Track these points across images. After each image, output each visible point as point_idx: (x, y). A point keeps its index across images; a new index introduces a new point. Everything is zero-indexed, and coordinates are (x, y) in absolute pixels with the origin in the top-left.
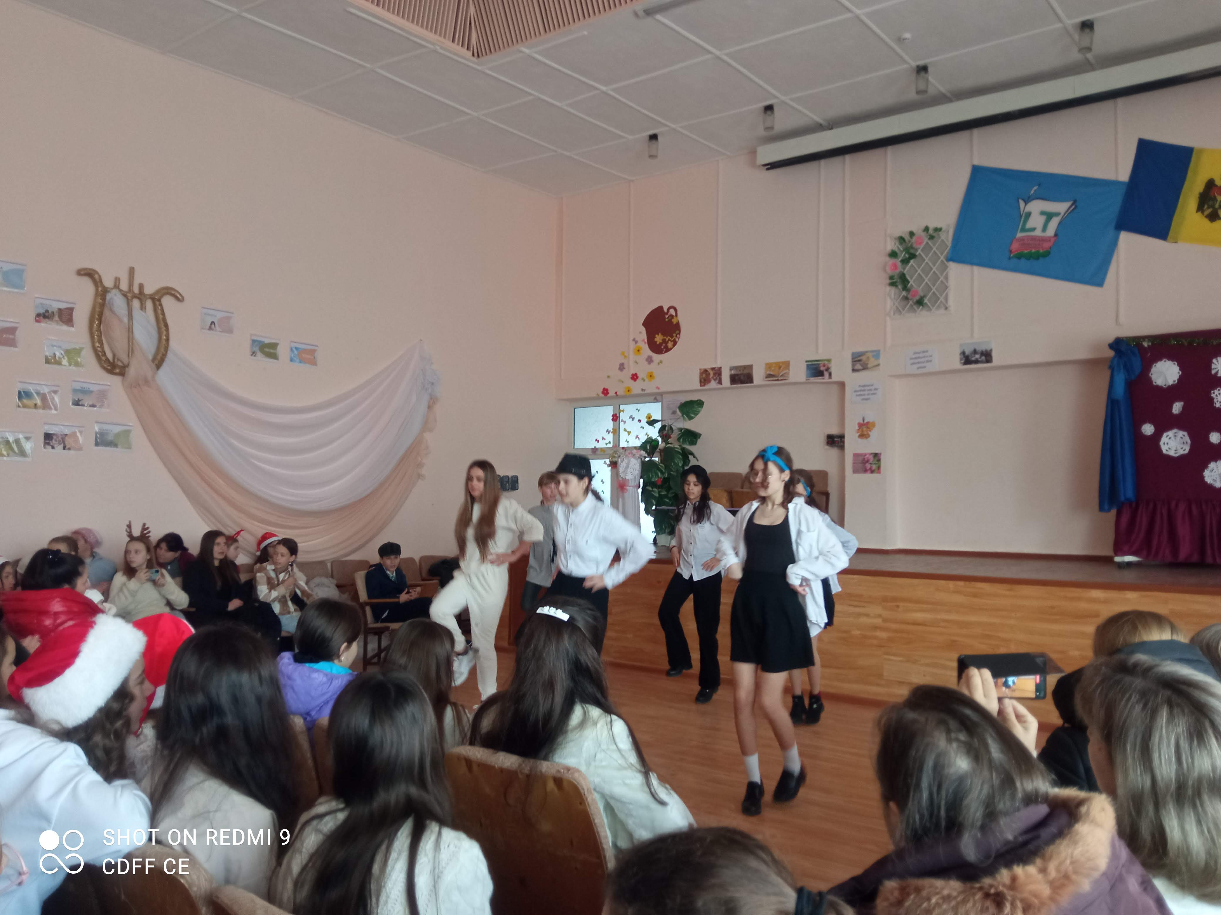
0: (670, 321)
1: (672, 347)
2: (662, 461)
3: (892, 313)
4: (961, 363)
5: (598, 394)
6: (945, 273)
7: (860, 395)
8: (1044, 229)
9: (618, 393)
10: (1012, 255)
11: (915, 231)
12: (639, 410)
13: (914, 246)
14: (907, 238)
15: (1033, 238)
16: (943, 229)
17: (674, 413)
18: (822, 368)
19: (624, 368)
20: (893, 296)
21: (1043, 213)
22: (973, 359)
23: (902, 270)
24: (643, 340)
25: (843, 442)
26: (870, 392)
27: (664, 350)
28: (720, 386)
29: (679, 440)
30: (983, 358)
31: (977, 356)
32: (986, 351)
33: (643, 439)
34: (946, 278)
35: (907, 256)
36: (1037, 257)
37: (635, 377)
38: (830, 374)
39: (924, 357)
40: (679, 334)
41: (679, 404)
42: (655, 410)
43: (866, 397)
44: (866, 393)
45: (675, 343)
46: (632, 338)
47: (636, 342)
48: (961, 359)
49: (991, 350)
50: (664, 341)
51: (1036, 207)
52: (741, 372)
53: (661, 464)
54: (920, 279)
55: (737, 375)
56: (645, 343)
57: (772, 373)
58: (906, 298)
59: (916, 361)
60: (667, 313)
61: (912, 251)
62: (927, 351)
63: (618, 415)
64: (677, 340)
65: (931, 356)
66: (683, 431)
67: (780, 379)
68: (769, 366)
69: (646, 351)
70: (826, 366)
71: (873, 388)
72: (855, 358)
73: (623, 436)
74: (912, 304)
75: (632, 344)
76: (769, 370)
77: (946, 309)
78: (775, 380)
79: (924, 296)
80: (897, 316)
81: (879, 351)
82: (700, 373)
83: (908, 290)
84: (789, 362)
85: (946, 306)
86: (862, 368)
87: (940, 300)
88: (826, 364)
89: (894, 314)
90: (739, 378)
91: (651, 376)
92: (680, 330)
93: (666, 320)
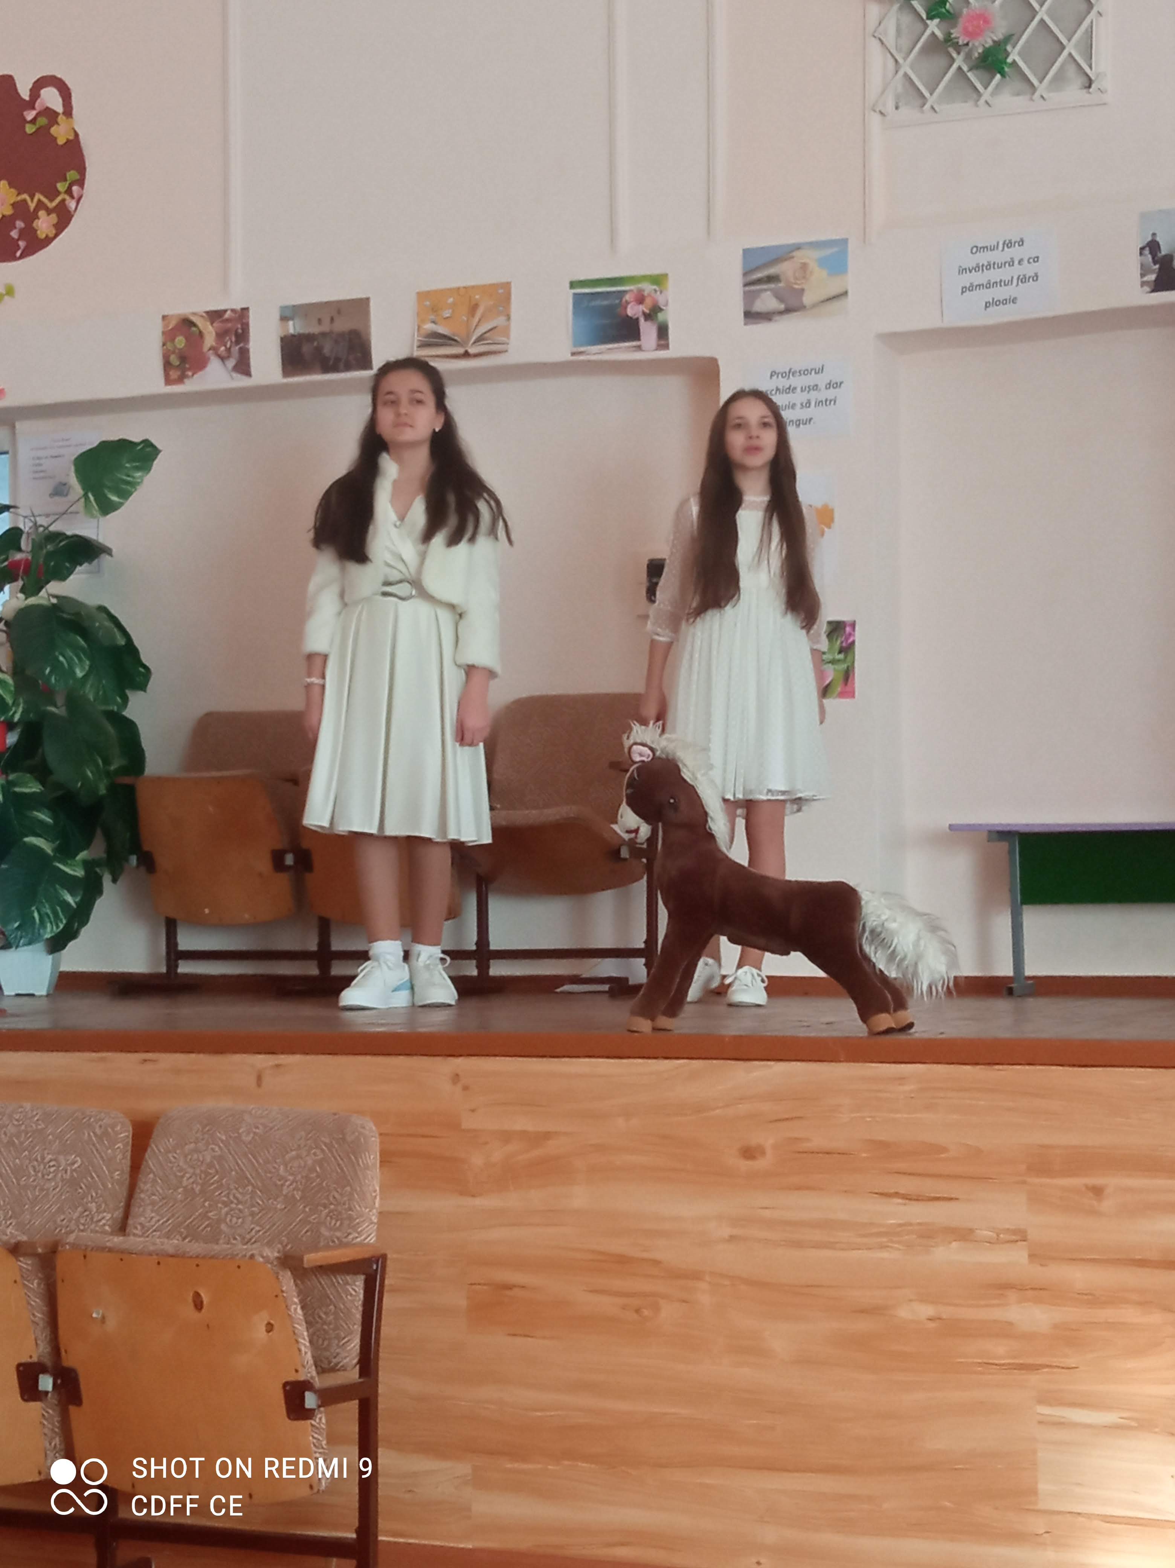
0: (45, 135)
1: (53, 233)
3: (890, 107)
4: (1143, 284)
17: (60, 486)
18: (634, 310)
20: (890, 40)
26: (811, 396)
27: (20, 243)
28: (242, 381)
38: (663, 332)
39: (1011, 263)
40: (80, 183)
41: (77, 457)
43: (798, 414)
44: (797, 397)
45: (64, 217)
48: (1144, 272)
50: (19, 208)
52: (325, 327)
55: (310, 338)
57: (441, 330)
58: (944, 46)
59: (978, 278)
60: (32, 103)
62: (1020, 243)
64: (72, 203)
65: (1036, 259)
67: (472, 350)
68: (430, 303)
70: (648, 303)
71: (821, 380)
72: (757, 269)
74: (964, 66)
76: (432, 317)
77: (1090, 87)
78: (456, 357)
79: (1008, 39)
80: (908, 113)
81: (845, 241)
82: (164, 333)
83: (949, 18)
84: (507, 286)
85: (1087, 75)
86: (782, 307)
87: (1065, 53)
88: (646, 294)
89: (897, 108)
90: (319, 350)
92: (81, 170)
93: (29, 129)
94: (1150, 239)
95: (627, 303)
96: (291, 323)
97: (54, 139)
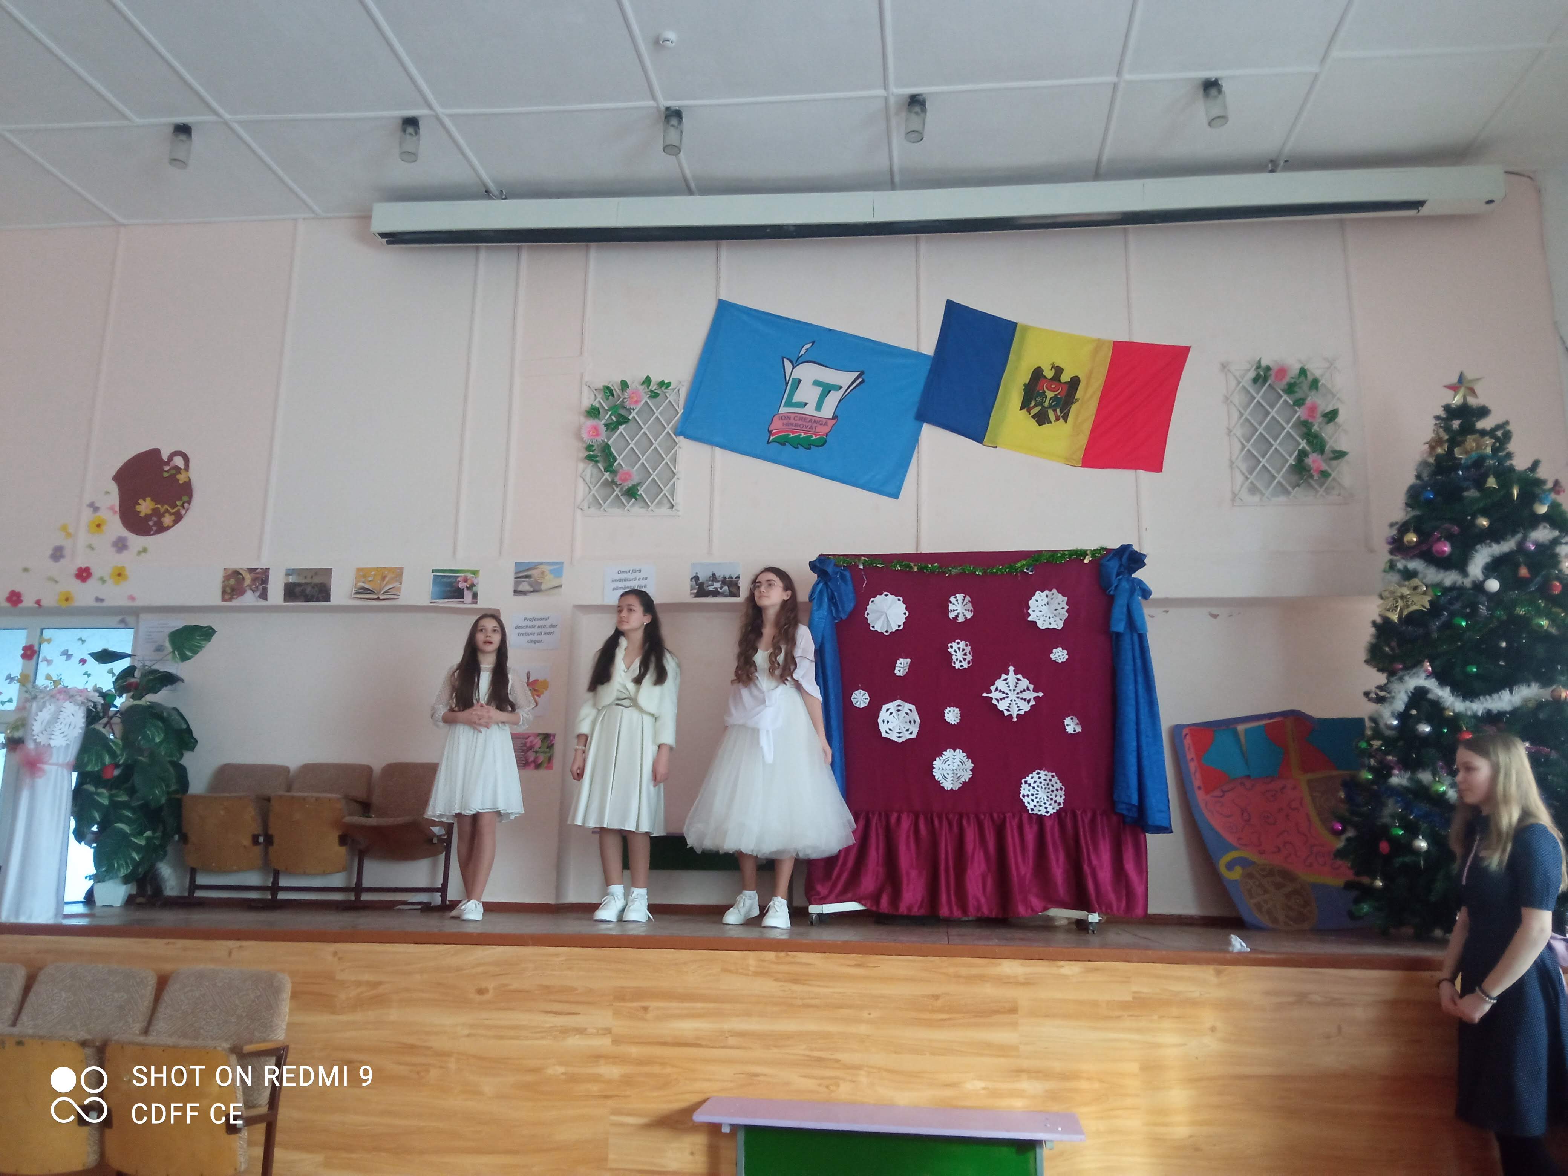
0: (173, 478)
1: (171, 524)
3: (586, 507)
4: (691, 594)
6: (673, 451)
7: (527, 634)
8: (819, 407)
9: (43, 603)
10: (772, 438)
11: (629, 383)
12: (84, 640)
13: (627, 404)
14: (617, 390)
15: (804, 417)
16: (673, 385)
17: (160, 643)
18: (461, 585)
19: (62, 556)
20: (588, 479)
21: (817, 383)
22: (711, 588)
23: (606, 441)
24: (112, 508)
26: (543, 630)
27: (154, 528)
28: (262, 603)
30: (726, 588)
31: (717, 585)
32: (731, 578)
34: (674, 460)
35: (613, 418)
36: (808, 445)
37: (84, 574)
38: (475, 596)
40: (189, 502)
41: (171, 631)
42: (121, 638)
43: (535, 638)
44: (536, 631)
45: (178, 518)
46: (87, 501)
47: (96, 509)
48: (692, 588)
49: (738, 577)
50: (155, 512)
51: (807, 373)
52: (308, 580)
54: (634, 456)
55: (299, 585)
56: (115, 512)
57: (367, 586)
58: (610, 484)
60: (167, 463)
61: (623, 412)
62: (640, 571)
63: (36, 649)
64: (183, 512)
65: (646, 580)
67: (381, 597)
68: (362, 573)
69: (116, 527)
70: (469, 582)
71: (547, 623)
72: (521, 572)
74: (619, 494)
75: (86, 511)
76: (363, 580)
77: (672, 508)
78: (373, 599)
79: (638, 484)
80: (593, 511)
81: (562, 563)
82: (224, 577)
83: (614, 472)
84: (402, 568)
85: (671, 503)
86: (532, 590)
87: (663, 493)
88: (468, 578)
89: (589, 508)
90: (303, 591)
91: (119, 575)
92: (190, 496)
93: (166, 475)
94: (695, 575)
95: (459, 581)
96: (291, 577)
97: (178, 480)
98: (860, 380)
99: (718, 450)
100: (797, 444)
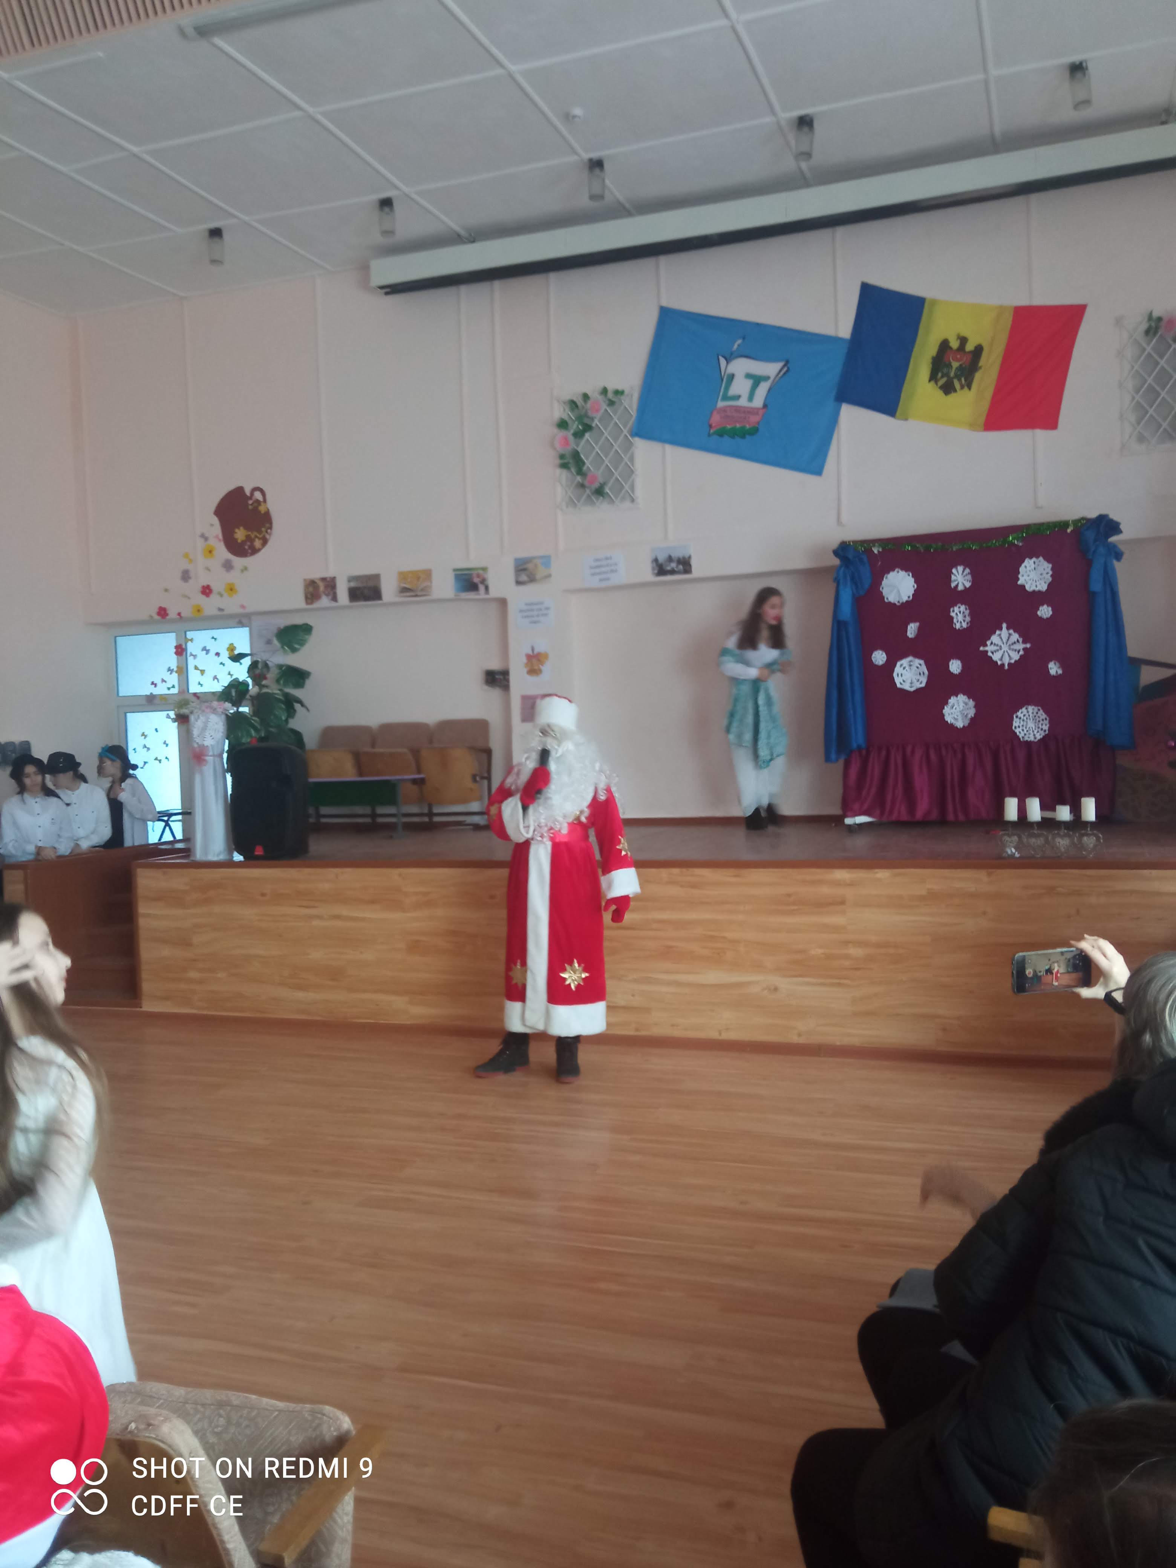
0: (256, 510)
1: (261, 546)
2: (256, 712)
3: (564, 505)
4: (652, 573)
5: (151, 617)
6: (630, 453)
7: (527, 617)
8: (751, 398)
9: (182, 614)
10: (712, 431)
11: (590, 394)
12: (215, 639)
13: (590, 413)
14: (580, 401)
15: (738, 409)
16: (626, 392)
17: (269, 642)
18: (476, 580)
19: (190, 578)
20: (564, 481)
21: (748, 376)
22: (669, 568)
23: (576, 448)
24: (217, 537)
25: (508, 681)
26: (539, 613)
28: (335, 604)
29: (278, 681)
30: (681, 567)
31: (673, 565)
32: (684, 558)
33: (225, 681)
34: (632, 459)
35: (580, 427)
36: (743, 434)
37: (206, 591)
38: (487, 588)
39: (607, 565)
40: (271, 528)
41: (275, 631)
42: (241, 639)
43: (535, 619)
44: (535, 613)
45: (265, 542)
46: (199, 534)
47: (206, 539)
48: (653, 569)
49: (690, 557)
50: (248, 538)
51: (740, 367)
52: (364, 584)
53: (254, 718)
54: (599, 460)
55: (358, 588)
56: (220, 540)
57: (407, 586)
58: (582, 486)
59: (597, 570)
60: (251, 498)
61: (586, 421)
62: (611, 558)
63: (184, 647)
64: (267, 536)
65: (616, 564)
66: (283, 668)
67: (419, 594)
68: (402, 575)
69: (223, 552)
70: (481, 577)
71: (543, 607)
72: (519, 565)
73: (194, 677)
74: (590, 493)
75: (200, 542)
76: (404, 581)
77: (633, 502)
78: (413, 596)
79: (604, 484)
80: (570, 510)
81: (550, 556)
82: (305, 585)
83: (584, 475)
84: (430, 570)
85: (632, 497)
86: (529, 580)
87: (625, 489)
88: (481, 574)
89: (566, 507)
90: (361, 593)
91: (231, 590)
92: (271, 523)
93: (250, 507)
94: (654, 557)
95: (474, 577)
96: (351, 582)
97: (260, 512)
98: (785, 369)
99: (669, 448)
100: (734, 434)
